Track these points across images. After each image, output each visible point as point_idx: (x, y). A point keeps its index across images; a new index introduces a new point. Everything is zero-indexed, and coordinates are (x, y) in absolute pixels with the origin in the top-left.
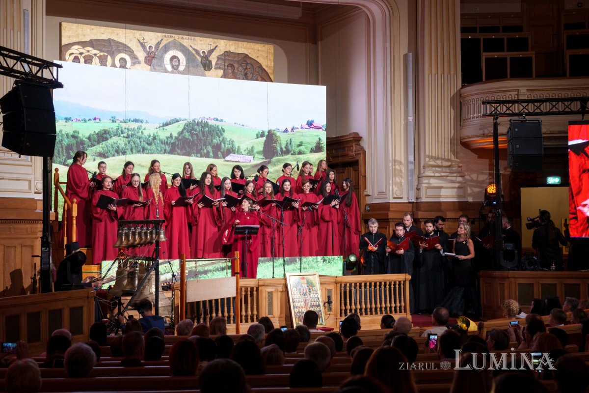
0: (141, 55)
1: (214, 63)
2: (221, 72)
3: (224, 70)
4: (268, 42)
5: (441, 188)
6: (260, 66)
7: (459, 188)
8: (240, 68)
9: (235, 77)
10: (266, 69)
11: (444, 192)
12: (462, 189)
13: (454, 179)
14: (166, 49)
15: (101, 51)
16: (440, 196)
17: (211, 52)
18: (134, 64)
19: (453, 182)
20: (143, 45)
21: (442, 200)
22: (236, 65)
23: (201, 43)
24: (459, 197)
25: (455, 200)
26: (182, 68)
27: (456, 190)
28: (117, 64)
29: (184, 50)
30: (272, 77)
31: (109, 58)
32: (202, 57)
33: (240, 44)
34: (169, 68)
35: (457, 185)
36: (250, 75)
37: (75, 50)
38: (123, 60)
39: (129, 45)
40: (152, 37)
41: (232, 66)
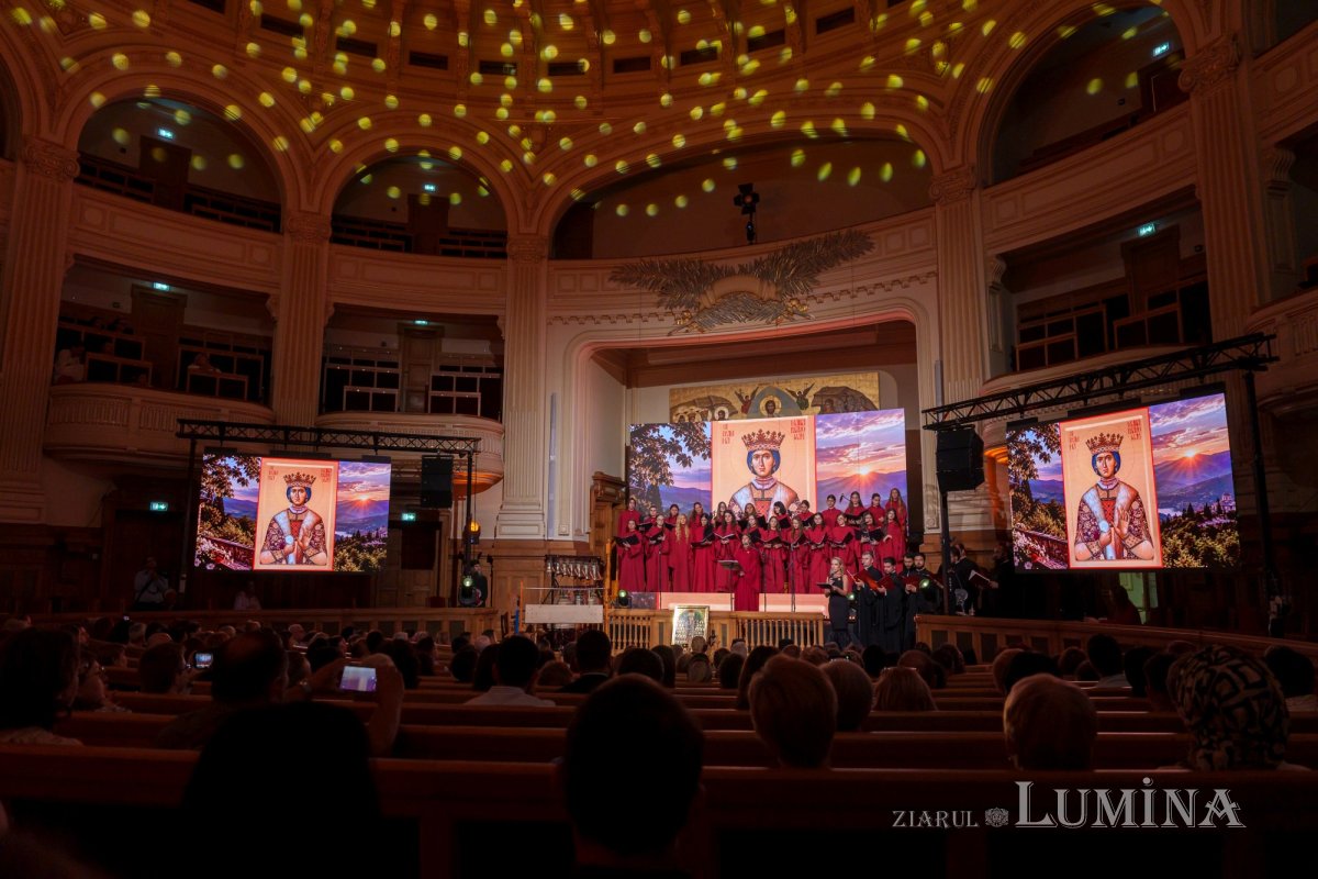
0: (738, 405)
1: (810, 401)
2: (818, 409)
3: (821, 406)
4: (873, 370)
5: (962, 514)
6: (863, 397)
7: (982, 513)
8: (840, 402)
9: (834, 411)
10: (871, 398)
11: (965, 520)
12: (987, 516)
13: (978, 502)
14: (763, 395)
15: (703, 407)
16: (960, 525)
17: (807, 391)
18: (730, 415)
19: (976, 506)
20: (740, 396)
21: (963, 529)
22: (835, 400)
23: (796, 384)
24: (983, 524)
25: (979, 528)
26: (777, 411)
27: (980, 516)
28: (716, 416)
29: (779, 394)
30: (877, 405)
31: (710, 414)
32: (798, 398)
33: (840, 378)
34: (765, 412)
35: (980, 510)
36: (851, 408)
37: (680, 410)
38: (722, 413)
39: (728, 398)
40: (748, 386)
41: (831, 401)
